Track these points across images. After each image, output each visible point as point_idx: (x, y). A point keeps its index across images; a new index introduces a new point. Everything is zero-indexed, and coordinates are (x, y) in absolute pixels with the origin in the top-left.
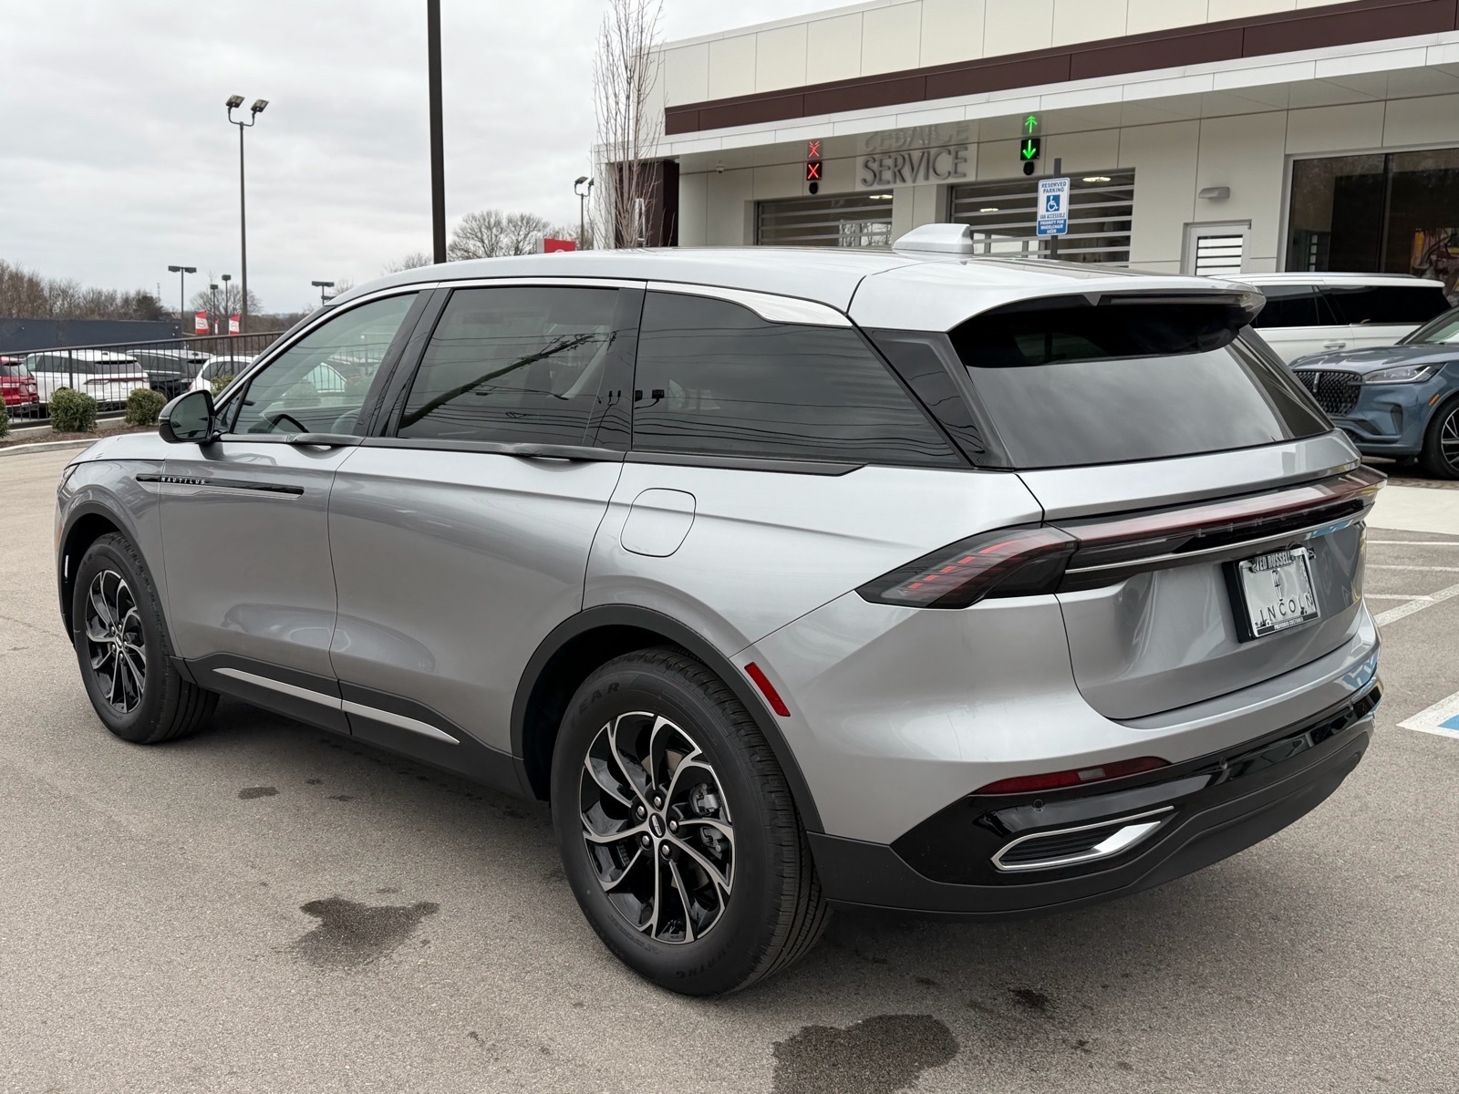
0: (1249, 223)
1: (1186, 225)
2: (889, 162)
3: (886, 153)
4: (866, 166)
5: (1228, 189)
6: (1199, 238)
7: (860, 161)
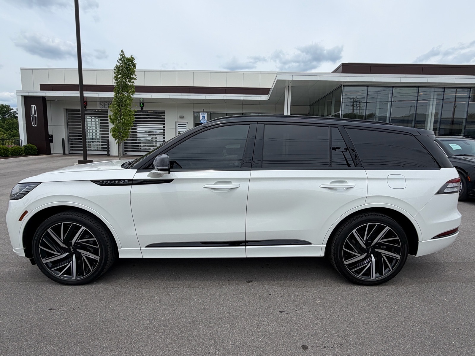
0: (188, 122)
1: (176, 122)
2: (107, 104)
3: (106, 102)
4: (100, 104)
5: (183, 116)
6: (178, 125)
7: (98, 103)
